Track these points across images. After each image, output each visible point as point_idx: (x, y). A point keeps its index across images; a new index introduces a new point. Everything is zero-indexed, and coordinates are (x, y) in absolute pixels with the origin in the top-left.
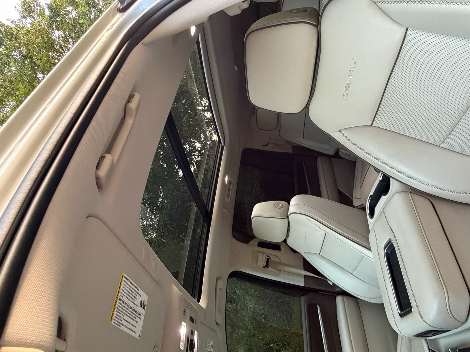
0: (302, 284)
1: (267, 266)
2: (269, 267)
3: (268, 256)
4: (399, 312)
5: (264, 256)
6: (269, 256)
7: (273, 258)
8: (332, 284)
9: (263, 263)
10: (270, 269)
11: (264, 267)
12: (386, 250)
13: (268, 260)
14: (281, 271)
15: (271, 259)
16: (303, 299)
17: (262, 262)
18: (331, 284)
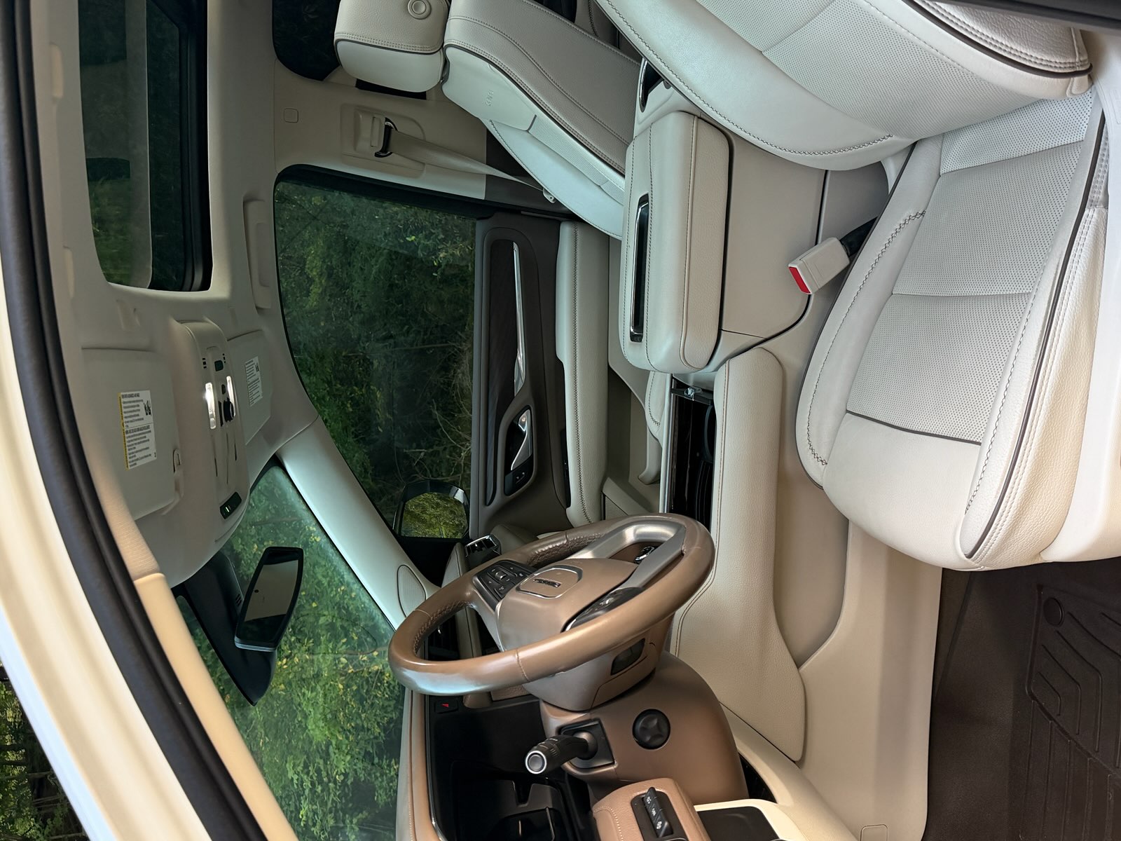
0: (481, 196)
1: (385, 151)
2: (391, 153)
3: (387, 120)
4: (632, 330)
5: (377, 123)
6: (391, 119)
7: (402, 127)
8: (554, 200)
9: (375, 143)
10: (394, 158)
11: (377, 155)
12: (640, 210)
13: (388, 130)
14: (424, 164)
15: (396, 129)
16: (480, 227)
17: (371, 138)
18: (551, 201)
